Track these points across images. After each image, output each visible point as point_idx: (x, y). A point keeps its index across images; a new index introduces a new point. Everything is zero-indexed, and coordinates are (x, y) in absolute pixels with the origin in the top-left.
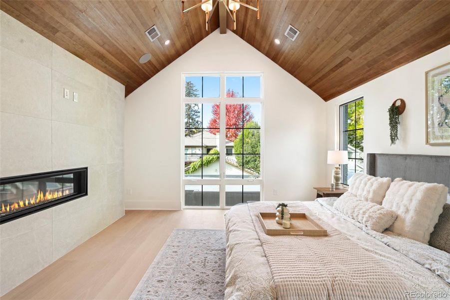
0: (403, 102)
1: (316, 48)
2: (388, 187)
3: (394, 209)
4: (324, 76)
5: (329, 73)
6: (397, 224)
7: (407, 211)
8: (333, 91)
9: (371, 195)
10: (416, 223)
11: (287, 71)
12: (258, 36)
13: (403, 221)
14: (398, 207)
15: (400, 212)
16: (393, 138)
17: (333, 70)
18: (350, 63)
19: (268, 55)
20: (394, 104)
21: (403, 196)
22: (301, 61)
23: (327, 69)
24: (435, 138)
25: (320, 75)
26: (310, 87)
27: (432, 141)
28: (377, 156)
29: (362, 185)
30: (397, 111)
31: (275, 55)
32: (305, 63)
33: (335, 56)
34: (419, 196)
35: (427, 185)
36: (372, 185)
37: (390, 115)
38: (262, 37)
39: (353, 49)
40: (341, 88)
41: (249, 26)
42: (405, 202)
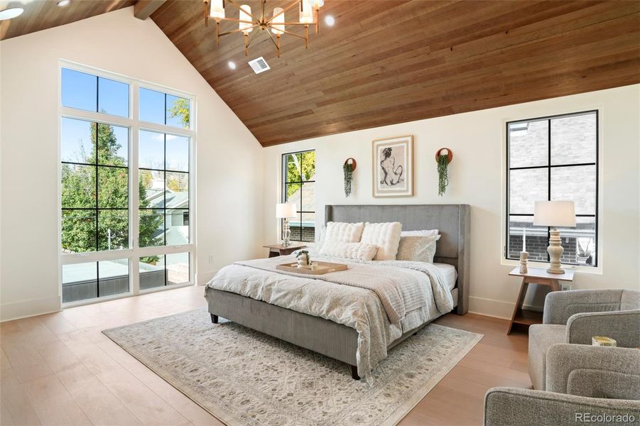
0: (354, 161)
1: (281, 91)
2: (363, 230)
3: (374, 243)
4: (275, 120)
5: (283, 118)
6: (380, 254)
7: (384, 242)
8: (277, 137)
9: (351, 239)
10: (391, 250)
11: (225, 101)
12: (204, 46)
13: (383, 249)
14: (377, 241)
15: (379, 245)
16: (348, 191)
17: (289, 117)
18: (312, 115)
19: (205, 74)
20: (346, 162)
21: (379, 233)
22: (253, 97)
23: (282, 114)
24: (378, 192)
25: (270, 118)
26: (249, 127)
27: (376, 195)
28: (334, 208)
29: (341, 231)
30: (350, 168)
31: (217, 77)
32: (259, 100)
33: (298, 104)
34: (389, 231)
35: (392, 224)
36: (351, 229)
37: (345, 171)
38: (209, 51)
39: (320, 105)
40: (290, 136)
41: (196, 30)
42: (381, 236)
